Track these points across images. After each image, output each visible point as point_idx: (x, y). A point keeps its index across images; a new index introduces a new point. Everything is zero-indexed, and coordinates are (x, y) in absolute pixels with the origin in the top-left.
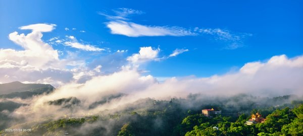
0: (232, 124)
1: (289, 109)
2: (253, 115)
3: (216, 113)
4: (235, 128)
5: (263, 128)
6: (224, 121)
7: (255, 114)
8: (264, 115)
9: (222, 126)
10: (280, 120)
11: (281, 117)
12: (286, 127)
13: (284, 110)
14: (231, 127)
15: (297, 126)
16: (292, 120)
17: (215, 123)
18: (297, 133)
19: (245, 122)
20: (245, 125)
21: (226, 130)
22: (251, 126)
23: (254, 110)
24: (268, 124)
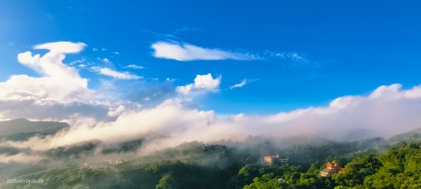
0: (302, 174)
1: (372, 156)
2: (329, 164)
3: (282, 160)
4: (306, 180)
5: (341, 179)
6: (292, 172)
7: (331, 162)
8: (343, 164)
9: (289, 178)
10: (362, 170)
11: (363, 166)
12: (369, 178)
13: (367, 157)
14: (301, 179)
15: (383, 177)
16: (376, 170)
17: (279, 174)
18: (383, 186)
19: (318, 173)
20: (318, 177)
21: (295, 183)
22: (326, 177)
23: (330, 157)
24: (347, 175)
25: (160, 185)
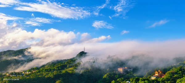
0: (141, 78)
1: (182, 67)
3: (129, 70)
4: (143, 82)
5: (163, 81)
6: (134, 77)
7: (158, 71)
8: (164, 72)
9: (133, 81)
10: (176, 76)
11: (176, 73)
12: (179, 80)
13: (179, 68)
14: (140, 81)
16: (184, 75)
17: (127, 78)
19: (150, 77)
20: (150, 80)
22: (154, 80)
24: (167, 78)
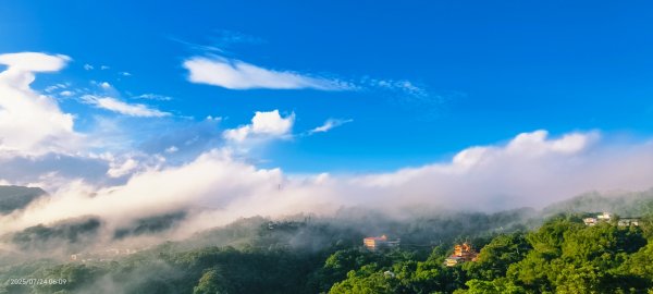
0: (420, 264)
1: (519, 234)
2: (458, 247)
3: (390, 244)
4: (426, 273)
5: (475, 270)
6: (404, 260)
7: (461, 244)
8: (478, 246)
10: (505, 256)
11: (506, 249)
12: (514, 267)
13: (511, 236)
14: (418, 270)
15: (533, 265)
16: (524, 254)
17: (386, 263)
18: (533, 278)
19: (443, 261)
20: (443, 267)
21: (408, 277)
22: (454, 267)
23: (459, 237)
24: (484, 263)
25: (201, 287)
